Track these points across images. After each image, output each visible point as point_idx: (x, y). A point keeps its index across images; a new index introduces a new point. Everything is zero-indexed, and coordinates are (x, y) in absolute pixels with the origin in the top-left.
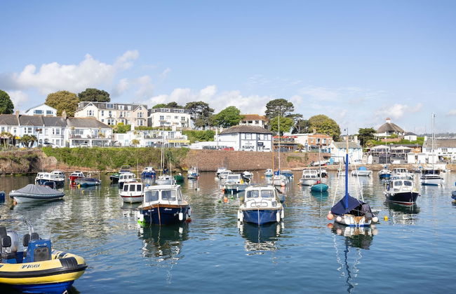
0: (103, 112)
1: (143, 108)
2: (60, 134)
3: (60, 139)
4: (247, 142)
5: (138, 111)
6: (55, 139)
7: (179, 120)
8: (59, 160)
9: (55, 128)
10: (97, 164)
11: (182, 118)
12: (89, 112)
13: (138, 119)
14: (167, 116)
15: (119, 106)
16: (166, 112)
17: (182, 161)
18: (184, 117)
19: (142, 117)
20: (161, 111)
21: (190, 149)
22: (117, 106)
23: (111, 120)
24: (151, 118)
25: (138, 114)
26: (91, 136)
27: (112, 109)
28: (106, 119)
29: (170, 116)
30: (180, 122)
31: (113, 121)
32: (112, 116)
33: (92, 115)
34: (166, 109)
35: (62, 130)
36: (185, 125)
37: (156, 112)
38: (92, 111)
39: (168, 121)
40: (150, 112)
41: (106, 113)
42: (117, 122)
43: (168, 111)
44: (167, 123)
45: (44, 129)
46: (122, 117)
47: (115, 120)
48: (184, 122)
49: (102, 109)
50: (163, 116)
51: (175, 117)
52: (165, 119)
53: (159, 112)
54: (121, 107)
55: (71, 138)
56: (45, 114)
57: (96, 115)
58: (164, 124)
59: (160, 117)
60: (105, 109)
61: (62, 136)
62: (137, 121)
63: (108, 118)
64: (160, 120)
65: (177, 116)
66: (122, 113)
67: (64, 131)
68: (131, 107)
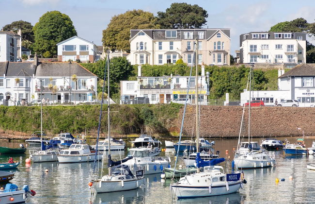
0: (160, 44)
1: (222, 34)
2: (24, 86)
3: (24, 92)
4: (305, 91)
5: (215, 39)
6: (18, 93)
7: (282, 52)
10: (33, 127)
11: (289, 46)
12: (139, 44)
13: (215, 51)
14: (262, 45)
15: (186, 34)
16: (260, 39)
17: (170, 123)
18: (292, 46)
19: (221, 49)
20: (253, 38)
21: (183, 105)
22: (183, 34)
23: (172, 55)
24: (242, 49)
25: (215, 44)
26: (65, 88)
27: (175, 39)
28: (165, 54)
29: (268, 45)
30: (286, 54)
31: (175, 57)
32: (174, 50)
33: (144, 49)
34: (261, 34)
35: (27, 80)
36: (294, 58)
37: (246, 39)
38: (144, 44)
39: (264, 53)
40: (242, 39)
41: (166, 45)
42: (182, 57)
43: (264, 38)
44: (262, 56)
45: (5, 79)
46: (189, 50)
47: (178, 55)
48: (292, 53)
49: (159, 39)
50: (256, 46)
51: (276, 46)
52: (258, 50)
53: (249, 39)
54: (189, 34)
55: (37, 90)
56: (78, 50)
57: (149, 49)
58: (258, 59)
59: (251, 46)
60: (165, 39)
61: (28, 89)
62: (212, 55)
63: (168, 53)
64: (250, 52)
65: (279, 45)
66: (189, 44)
67: (30, 81)
68: (203, 34)
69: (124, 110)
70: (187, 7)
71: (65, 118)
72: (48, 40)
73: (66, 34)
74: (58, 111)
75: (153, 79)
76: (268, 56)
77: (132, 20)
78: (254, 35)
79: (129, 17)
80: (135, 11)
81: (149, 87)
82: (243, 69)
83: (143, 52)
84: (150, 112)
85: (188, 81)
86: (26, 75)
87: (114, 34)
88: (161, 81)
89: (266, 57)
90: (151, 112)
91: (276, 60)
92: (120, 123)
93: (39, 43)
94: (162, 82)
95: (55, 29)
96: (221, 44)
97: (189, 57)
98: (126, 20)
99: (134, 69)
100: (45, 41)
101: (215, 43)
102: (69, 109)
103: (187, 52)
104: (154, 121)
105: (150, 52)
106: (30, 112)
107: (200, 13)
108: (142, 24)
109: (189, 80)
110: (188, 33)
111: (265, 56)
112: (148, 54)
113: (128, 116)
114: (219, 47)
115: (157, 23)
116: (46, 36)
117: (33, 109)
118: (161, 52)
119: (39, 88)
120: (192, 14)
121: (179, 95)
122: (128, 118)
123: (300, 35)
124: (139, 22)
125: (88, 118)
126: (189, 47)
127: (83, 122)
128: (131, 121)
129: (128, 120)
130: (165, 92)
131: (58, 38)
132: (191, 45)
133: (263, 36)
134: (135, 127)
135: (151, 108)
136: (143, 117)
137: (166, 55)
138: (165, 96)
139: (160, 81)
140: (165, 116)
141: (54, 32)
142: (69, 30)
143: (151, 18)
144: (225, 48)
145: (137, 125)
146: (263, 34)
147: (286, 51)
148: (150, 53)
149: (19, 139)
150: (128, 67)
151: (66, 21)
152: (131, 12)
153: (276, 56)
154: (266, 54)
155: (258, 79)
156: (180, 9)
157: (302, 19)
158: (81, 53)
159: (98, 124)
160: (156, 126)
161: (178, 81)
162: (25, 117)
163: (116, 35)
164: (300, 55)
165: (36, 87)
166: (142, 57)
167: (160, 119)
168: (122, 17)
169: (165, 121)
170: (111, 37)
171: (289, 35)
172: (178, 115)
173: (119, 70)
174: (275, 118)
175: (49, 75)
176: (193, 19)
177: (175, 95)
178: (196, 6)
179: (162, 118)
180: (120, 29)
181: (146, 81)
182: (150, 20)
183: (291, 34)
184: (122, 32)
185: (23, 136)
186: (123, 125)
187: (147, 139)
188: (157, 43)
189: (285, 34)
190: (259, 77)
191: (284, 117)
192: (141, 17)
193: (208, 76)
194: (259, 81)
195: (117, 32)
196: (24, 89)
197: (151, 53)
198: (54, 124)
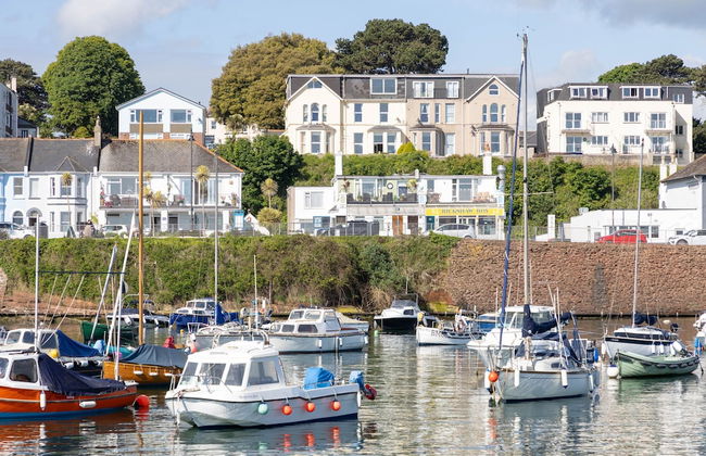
0: (358, 108)
1: (502, 88)
2: (73, 195)
3: (72, 209)
5: (485, 98)
6: (58, 210)
7: (640, 128)
8: (12, 278)
9: (58, 178)
11: (654, 117)
12: (309, 108)
13: (484, 127)
14: (594, 114)
15: (417, 86)
16: (588, 99)
17: (429, 281)
18: (662, 116)
19: (499, 122)
20: (572, 96)
21: (460, 240)
22: (410, 86)
23: (385, 135)
24: (546, 122)
25: (485, 112)
26: (171, 199)
27: (391, 97)
28: (370, 131)
29: (606, 114)
30: (648, 133)
31: (391, 139)
32: (391, 122)
33: (320, 121)
34: (592, 87)
35: (79, 180)
36: (665, 145)
37: (556, 99)
38: (320, 108)
39: (599, 131)
40: (543, 99)
41: (371, 110)
42: (407, 140)
43: (598, 96)
44: (594, 138)
45: (28, 179)
46: (424, 123)
47: (399, 134)
48: (661, 133)
49: (356, 96)
50: (579, 115)
51: (626, 115)
52: (585, 125)
53: (564, 99)
54: (423, 86)
55: (104, 205)
56: (166, 122)
57: (333, 119)
58: (584, 144)
59: (569, 116)
60: (368, 96)
61: (81, 202)
62: (478, 135)
63: (377, 130)
64: (565, 128)
65: (632, 114)
66: (425, 110)
67: (86, 184)
68: (457, 87)
69: (325, 248)
70: (405, 29)
71: (187, 266)
72: (80, 100)
73: (122, 89)
74: (169, 250)
75: (375, 180)
76: (606, 138)
77: (281, 57)
78: (576, 91)
79: (272, 50)
80: (286, 37)
81: (366, 200)
82: (560, 166)
83: (318, 126)
84: (383, 256)
85: (454, 187)
86: (78, 169)
87: (239, 89)
88: (393, 185)
89: (601, 140)
90: (386, 254)
91: (625, 149)
92: (316, 278)
93: (61, 110)
94: (395, 187)
95: (98, 77)
96: (499, 109)
97: (426, 139)
98: (267, 57)
99: (305, 164)
100: (75, 104)
101: (485, 107)
102: (196, 244)
103: (420, 126)
104: (392, 276)
105: (334, 127)
106: (103, 252)
107: (435, 42)
108: (303, 65)
109: (458, 184)
110: (424, 84)
111: (600, 138)
112: (330, 132)
113: (335, 263)
114: (494, 118)
115: (338, 65)
116: (75, 93)
117: (110, 244)
118: (359, 128)
119: (107, 199)
120: (416, 45)
121: (437, 217)
122: (334, 268)
123: (680, 91)
124: (298, 61)
125: (239, 267)
126: (424, 117)
127: (229, 277)
128: (341, 275)
129: (334, 272)
130: (406, 210)
131: (104, 97)
132: (428, 112)
133: (595, 92)
134: (351, 289)
135: (383, 245)
136: (365, 266)
137: (372, 134)
138: (405, 220)
139: (390, 186)
140: (417, 263)
141: (93, 84)
142: (128, 81)
143: (322, 52)
144: (508, 118)
145: (354, 286)
146: (595, 87)
147: (649, 129)
148: (335, 130)
149: (76, 316)
150: (294, 158)
151: (121, 60)
152: (276, 39)
153: (626, 141)
154: (603, 134)
155: (595, 188)
156: (390, 33)
157: (675, 58)
158: (174, 129)
159: (264, 281)
160: (399, 287)
161: (431, 185)
162: (92, 264)
163: (243, 90)
164: (680, 137)
165: (102, 198)
166: (315, 138)
167: (406, 274)
168: (256, 49)
169: (416, 276)
170: (231, 94)
171: (655, 91)
172: (448, 262)
173: (272, 165)
174: (675, 271)
175: (131, 170)
176: (420, 57)
177: (428, 218)
178: (425, 26)
179: (409, 269)
180: (253, 78)
181: (357, 186)
182: (320, 58)
183: (659, 88)
184: (259, 84)
185: (86, 308)
186: (323, 284)
187: (411, 312)
188: (352, 106)
189: (645, 87)
190: (597, 184)
191: (695, 270)
192: (300, 50)
193: (501, 176)
194: (599, 192)
195: (246, 83)
196: (73, 201)
197: (338, 128)
198: (160, 281)
